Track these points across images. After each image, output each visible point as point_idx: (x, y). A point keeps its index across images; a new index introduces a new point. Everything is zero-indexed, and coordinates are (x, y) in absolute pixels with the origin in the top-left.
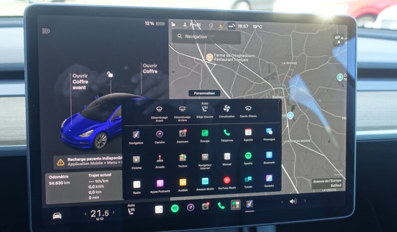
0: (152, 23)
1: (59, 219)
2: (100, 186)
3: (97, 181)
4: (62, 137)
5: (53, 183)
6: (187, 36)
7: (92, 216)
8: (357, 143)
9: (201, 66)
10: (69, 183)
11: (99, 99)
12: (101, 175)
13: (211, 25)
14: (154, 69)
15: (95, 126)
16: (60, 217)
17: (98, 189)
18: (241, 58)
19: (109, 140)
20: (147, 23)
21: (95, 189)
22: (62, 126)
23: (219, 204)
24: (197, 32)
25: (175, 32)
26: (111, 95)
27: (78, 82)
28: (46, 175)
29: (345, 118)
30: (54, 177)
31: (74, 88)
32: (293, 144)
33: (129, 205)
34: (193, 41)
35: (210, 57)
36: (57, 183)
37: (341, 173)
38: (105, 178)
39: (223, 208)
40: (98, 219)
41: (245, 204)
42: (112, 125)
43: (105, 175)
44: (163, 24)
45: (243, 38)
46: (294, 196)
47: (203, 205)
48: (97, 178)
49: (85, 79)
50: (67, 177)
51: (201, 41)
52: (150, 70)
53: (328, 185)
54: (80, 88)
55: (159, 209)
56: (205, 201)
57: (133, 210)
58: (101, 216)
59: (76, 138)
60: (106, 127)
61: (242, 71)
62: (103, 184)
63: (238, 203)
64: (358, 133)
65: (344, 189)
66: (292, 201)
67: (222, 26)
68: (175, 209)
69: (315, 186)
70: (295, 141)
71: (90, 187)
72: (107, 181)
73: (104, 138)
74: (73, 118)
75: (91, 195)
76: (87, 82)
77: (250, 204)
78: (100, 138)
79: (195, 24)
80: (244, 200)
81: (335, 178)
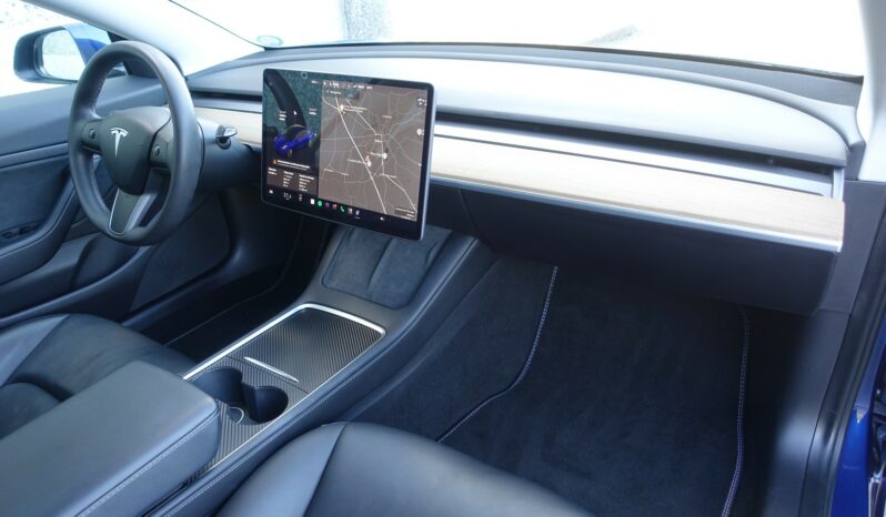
0: (315, 82)
2: (288, 180)
4: (275, 147)
5: (270, 173)
6: (331, 92)
7: (285, 196)
8: (431, 185)
9: (337, 113)
10: (276, 174)
11: (290, 127)
12: (289, 173)
13: (344, 85)
14: (315, 112)
15: (288, 143)
16: (273, 193)
18: (359, 110)
19: (293, 153)
21: (286, 181)
23: (342, 207)
24: (336, 89)
25: (326, 88)
26: (295, 126)
27: (282, 116)
28: (268, 167)
29: (420, 165)
30: (271, 169)
31: (280, 119)
32: (385, 177)
33: (300, 195)
34: (334, 95)
35: (342, 107)
36: (272, 173)
37: (415, 207)
39: (343, 210)
40: (286, 199)
41: (355, 212)
42: (295, 144)
43: (291, 174)
44: (320, 83)
46: (383, 215)
47: (334, 205)
48: (287, 175)
49: (285, 114)
50: (276, 170)
52: (313, 112)
53: (405, 214)
54: (283, 119)
55: (313, 202)
56: (335, 203)
57: (301, 198)
58: (288, 197)
59: (281, 149)
60: (292, 145)
62: (290, 179)
63: (351, 210)
65: (416, 220)
66: (381, 219)
67: (350, 86)
68: (320, 204)
69: (397, 212)
70: (387, 176)
71: (284, 179)
72: (291, 177)
73: (291, 151)
76: (285, 116)
77: (358, 213)
79: (336, 84)
80: (355, 209)
81: (411, 211)
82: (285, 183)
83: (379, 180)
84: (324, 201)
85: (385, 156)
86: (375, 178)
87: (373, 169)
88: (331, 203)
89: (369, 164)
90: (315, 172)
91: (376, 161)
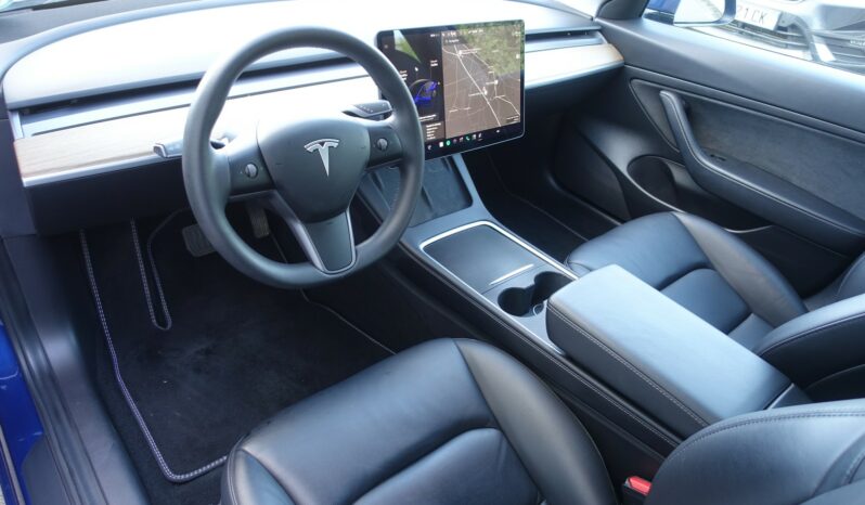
0: (434, 35)
6: (450, 41)
8: (525, 91)
9: (457, 59)
13: (461, 33)
14: (436, 63)
18: (475, 50)
20: (432, 36)
23: (467, 137)
24: (454, 38)
25: (445, 38)
26: (418, 82)
32: (498, 98)
33: (429, 144)
34: (452, 44)
35: (460, 52)
37: (519, 112)
39: (469, 139)
41: (478, 136)
44: (439, 35)
45: (475, 39)
46: (498, 128)
47: (460, 139)
49: (405, 73)
51: (456, 43)
52: (434, 64)
53: (512, 120)
55: (441, 145)
56: (461, 137)
61: (475, 58)
63: (475, 136)
65: (520, 121)
66: (498, 131)
67: (465, 33)
68: (448, 143)
69: (509, 121)
77: (480, 135)
79: (453, 34)
80: (477, 134)
81: (516, 116)
83: (494, 103)
84: (451, 140)
85: (496, 82)
86: (491, 102)
87: (488, 96)
88: (458, 138)
89: (486, 92)
90: (441, 118)
91: (490, 88)
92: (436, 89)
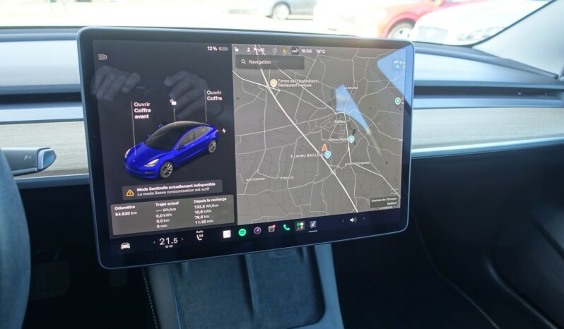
0: (215, 49)
1: (127, 249)
2: (168, 215)
3: (164, 210)
4: (127, 167)
5: (120, 214)
6: (251, 62)
7: (161, 244)
8: (412, 160)
9: (265, 92)
10: (136, 213)
11: (164, 127)
12: (169, 204)
13: (275, 50)
14: (218, 96)
15: (161, 155)
16: (129, 247)
17: (166, 218)
18: (305, 84)
19: (174, 169)
20: (210, 48)
21: (163, 218)
22: (126, 157)
23: (285, 226)
24: (261, 57)
25: (239, 57)
26: (176, 123)
27: (140, 111)
28: (112, 206)
29: (401, 140)
30: (120, 208)
31: (136, 117)
32: (354, 166)
33: (197, 232)
34: (256, 67)
35: (274, 83)
36: (123, 214)
37: (397, 192)
38: (172, 207)
39: (288, 229)
40: (167, 247)
41: (309, 224)
42: (177, 154)
43: (173, 204)
44: (226, 49)
45: (306, 63)
46: (354, 215)
47: (270, 227)
48: (164, 207)
49: (147, 108)
50: (134, 207)
51: (265, 67)
52: (214, 97)
53: (385, 204)
54: (143, 117)
55: (227, 234)
56: (271, 224)
57: (202, 236)
58: (170, 244)
59: (141, 168)
60: (172, 156)
61: (306, 96)
62: (171, 212)
63: (302, 224)
64: (413, 151)
65: (399, 207)
66: (352, 220)
67: (286, 51)
68: (242, 233)
69: (373, 205)
70: (355, 164)
71: (157, 216)
72: (175, 209)
73: (170, 167)
74: (137, 147)
75: (158, 224)
76: (149, 111)
77: (313, 224)
78: (165, 168)
79: (259, 50)
80: (307, 221)
81: (391, 196)
82: (162, 223)
83: (345, 174)
84: (250, 228)
85: (351, 139)
86: (338, 171)
87: (333, 160)
88: (264, 226)
89: (328, 154)
90: (229, 187)
91: (338, 149)
92: (216, 139)
